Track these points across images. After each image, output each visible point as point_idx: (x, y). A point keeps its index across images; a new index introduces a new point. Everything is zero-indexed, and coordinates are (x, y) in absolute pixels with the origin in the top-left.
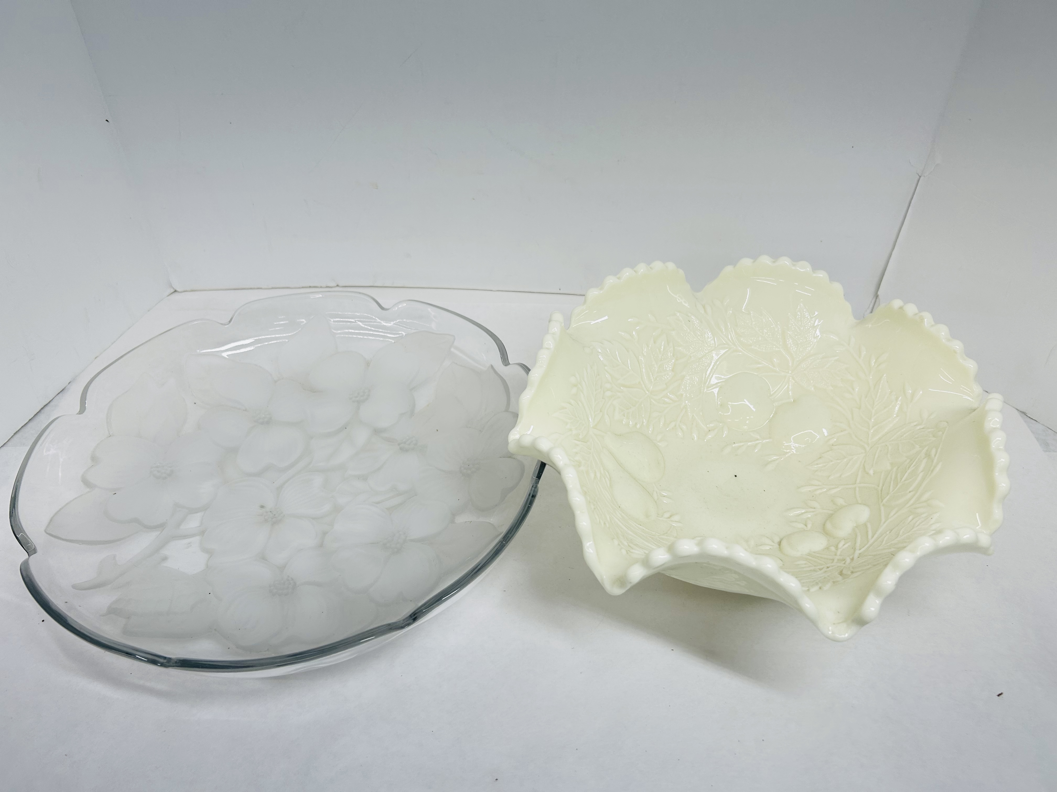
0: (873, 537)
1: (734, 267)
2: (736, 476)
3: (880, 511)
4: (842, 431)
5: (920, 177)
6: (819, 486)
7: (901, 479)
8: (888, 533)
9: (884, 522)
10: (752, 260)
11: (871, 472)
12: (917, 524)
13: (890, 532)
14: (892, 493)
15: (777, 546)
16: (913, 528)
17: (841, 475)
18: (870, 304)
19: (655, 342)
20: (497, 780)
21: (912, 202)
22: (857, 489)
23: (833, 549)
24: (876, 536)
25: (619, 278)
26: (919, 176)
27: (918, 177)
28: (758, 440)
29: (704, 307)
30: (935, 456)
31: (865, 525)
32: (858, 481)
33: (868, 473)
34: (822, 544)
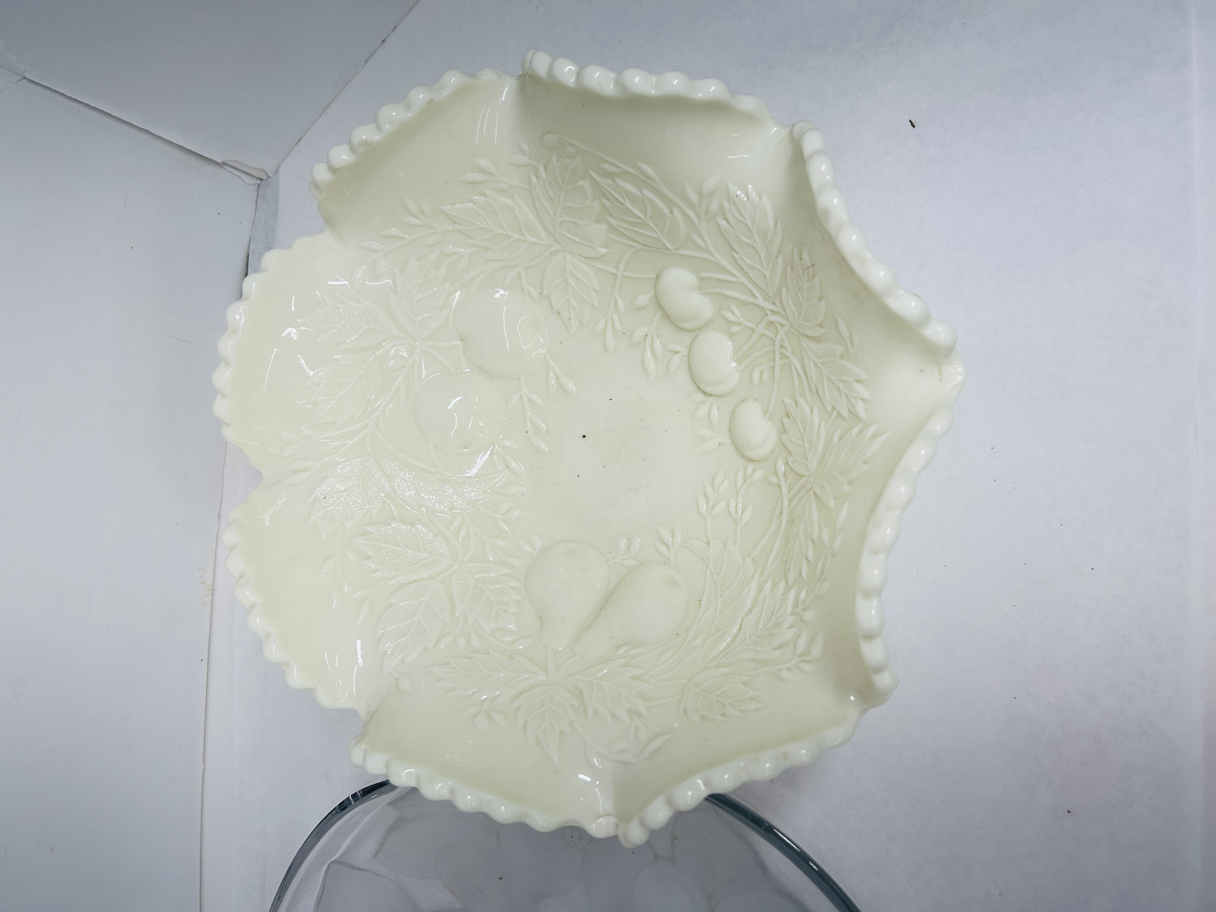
0: (734, 275)
1: (227, 424)
2: (584, 436)
3: (685, 256)
4: (520, 278)
5: (24, 77)
6: (606, 323)
7: (642, 219)
8: (736, 256)
9: (712, 255)
10: (219, 398)
11: (603, 251)
12: (739, 217)
13: (737, 252)
14: (659, 234)
15: (711, 399)
16: (746, 225)
17: (595, 290)
18: (234, 174)
19: (369, 558)
20: (1071, 811)
21: (69, 96)
22: (626, 274)
23: (735, 329)
24: (735, 272)
25: (268, 636)
26: (21, 80)
27: (24, 80)
28: (521, 397)
29: (296, 472)
30: (618, 167)
31: (701, 279)
32: (614, 271)
33: (603, 256)
34: (722, 340)
